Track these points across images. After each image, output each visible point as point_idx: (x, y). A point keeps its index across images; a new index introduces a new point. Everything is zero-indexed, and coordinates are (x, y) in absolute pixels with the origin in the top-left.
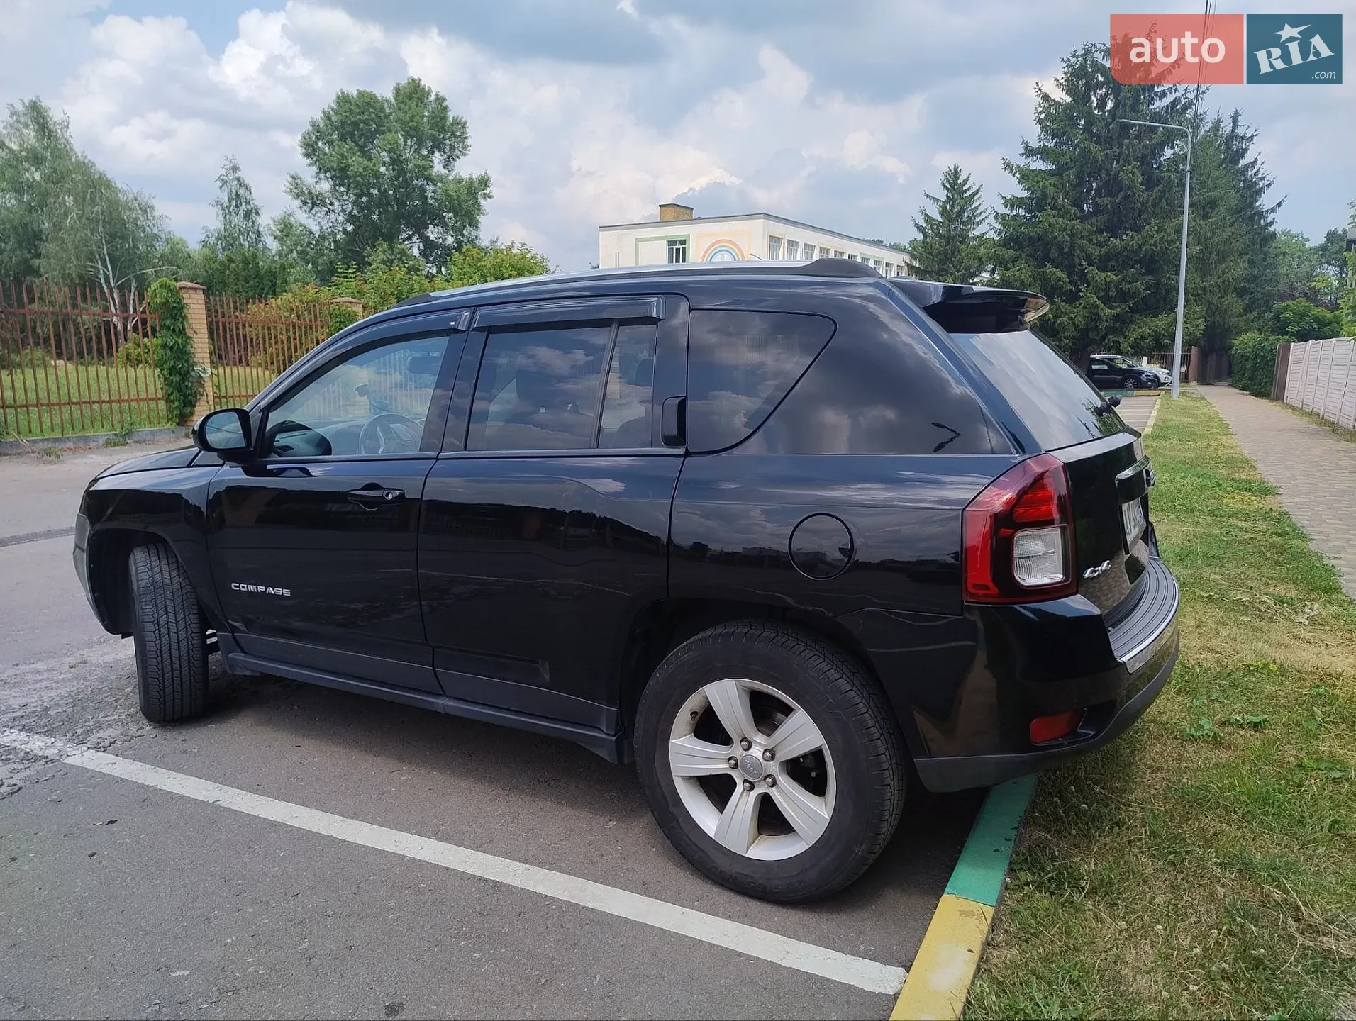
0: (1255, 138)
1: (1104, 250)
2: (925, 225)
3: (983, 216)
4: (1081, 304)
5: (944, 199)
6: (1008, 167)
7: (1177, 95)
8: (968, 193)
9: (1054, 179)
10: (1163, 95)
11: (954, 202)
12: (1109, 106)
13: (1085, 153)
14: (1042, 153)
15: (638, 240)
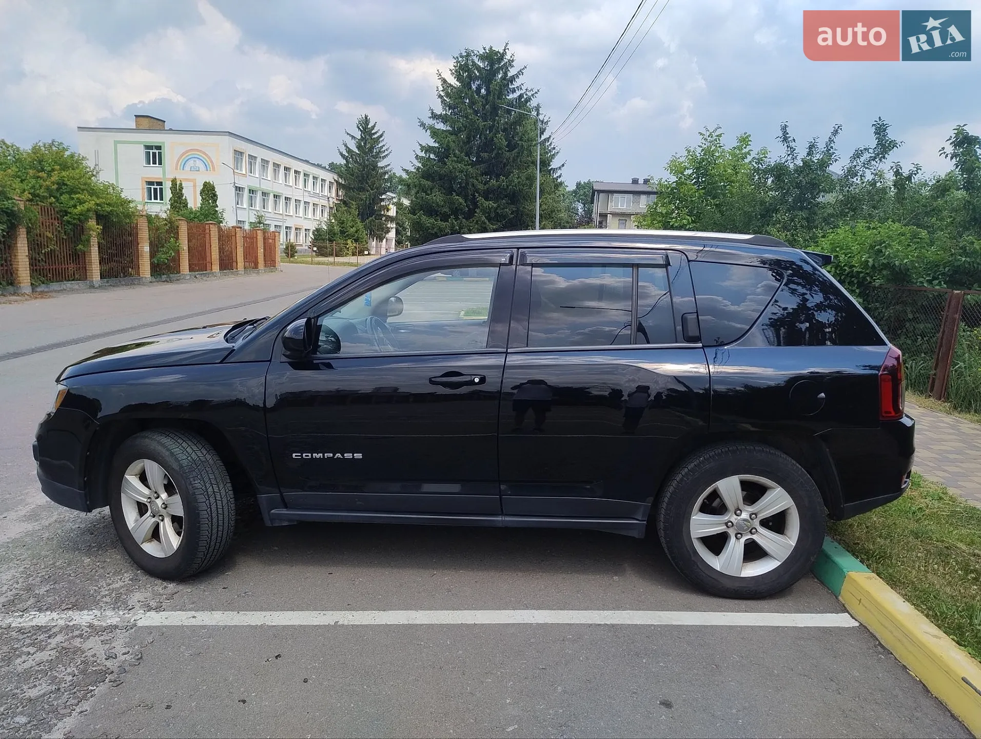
0: (549, 123)
1: (486, 187)
2: (347, 155)
3: (386, 153)
4: (473, 221)
5: (359, 137)
6: (423, 125)
7: (522, 92)
8: (375, 136)
9: (453, 137)
10: (514, 91)
11: (366, 141)
12: (483, 91)
13: (473, 123)
14: (444, 119)
15: (116, 143)
